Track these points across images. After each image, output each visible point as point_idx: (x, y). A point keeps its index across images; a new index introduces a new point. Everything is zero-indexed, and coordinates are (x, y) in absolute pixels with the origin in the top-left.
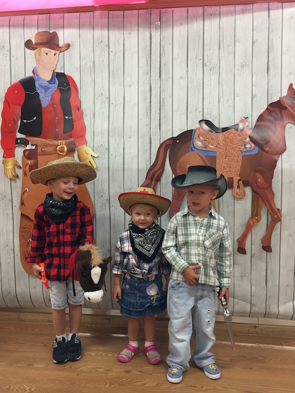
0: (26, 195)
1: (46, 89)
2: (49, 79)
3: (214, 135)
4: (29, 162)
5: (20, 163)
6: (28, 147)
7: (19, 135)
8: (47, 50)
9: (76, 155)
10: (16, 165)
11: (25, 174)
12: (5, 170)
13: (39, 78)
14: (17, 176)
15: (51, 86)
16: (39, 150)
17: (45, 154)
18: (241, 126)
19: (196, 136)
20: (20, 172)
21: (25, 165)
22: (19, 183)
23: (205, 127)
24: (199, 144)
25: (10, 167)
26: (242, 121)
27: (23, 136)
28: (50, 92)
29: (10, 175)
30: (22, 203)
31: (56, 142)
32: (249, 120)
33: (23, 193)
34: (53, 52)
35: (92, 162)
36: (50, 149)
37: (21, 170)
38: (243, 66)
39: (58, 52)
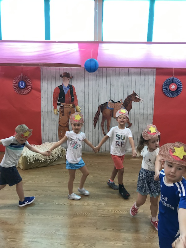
0: (60, 119)
1: (66, 89)
2: (67, 86)
3: (113, 104)
4: (61, 110)
5: (59, 110)
6: (61, 106)
7: (58, 102)
8: (66, 78)
9: (75, 108)
10: (57, 111)
11: (60, 113)
12: (54, 112)
13: (64, 86)
14: (58, 114)
15: (67, 88)
16: (64, 107)
17: (66, 108)
18: (120, 102)
19: (108, 104)
20: (59, 113)
21: (60, 111)
22: (58, 116)
23: (111, 102)
24: (109, 106)
25: (56, 111)
26: (120, 100)
27: (60, 103)
28: (67, 90)
29: (56, 114)
30: (59, 122)
31: (69, 105)
32: (123, 100)
33: (59, 119)
34: (68, 79)
35: (80, 110)
36: (68, 106)
37: (59, 112)
38: (121, 85)
39: (69, 79)
